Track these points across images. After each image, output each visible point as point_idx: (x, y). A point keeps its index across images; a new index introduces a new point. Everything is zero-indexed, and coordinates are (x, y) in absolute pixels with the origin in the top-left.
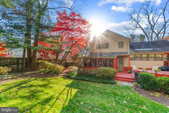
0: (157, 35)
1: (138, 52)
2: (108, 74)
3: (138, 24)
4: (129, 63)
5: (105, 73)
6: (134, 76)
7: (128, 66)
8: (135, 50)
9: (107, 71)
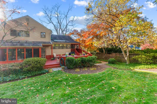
0: (62, 31)
1: (57, 42)
2: (40, 65)
3: (51, 20)
4: (52, 52)
5: (37, 64)
6: (59, 62)
7: (51, 54)
8: (54, 40)
9: (38, 61)
